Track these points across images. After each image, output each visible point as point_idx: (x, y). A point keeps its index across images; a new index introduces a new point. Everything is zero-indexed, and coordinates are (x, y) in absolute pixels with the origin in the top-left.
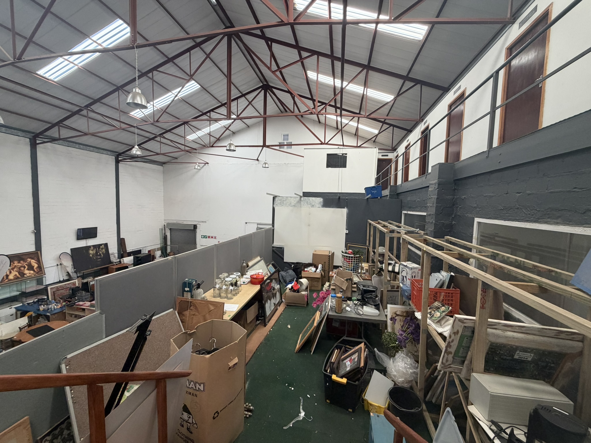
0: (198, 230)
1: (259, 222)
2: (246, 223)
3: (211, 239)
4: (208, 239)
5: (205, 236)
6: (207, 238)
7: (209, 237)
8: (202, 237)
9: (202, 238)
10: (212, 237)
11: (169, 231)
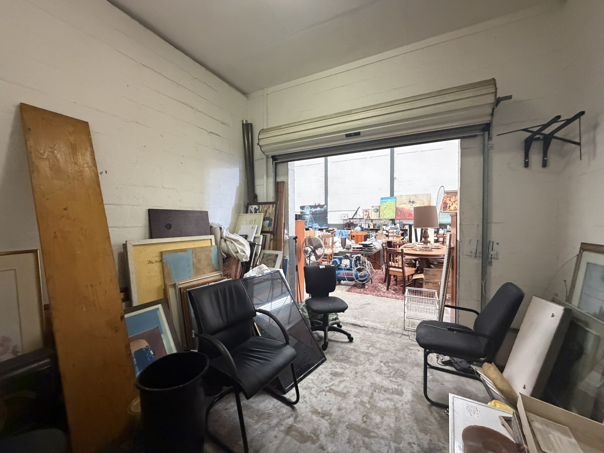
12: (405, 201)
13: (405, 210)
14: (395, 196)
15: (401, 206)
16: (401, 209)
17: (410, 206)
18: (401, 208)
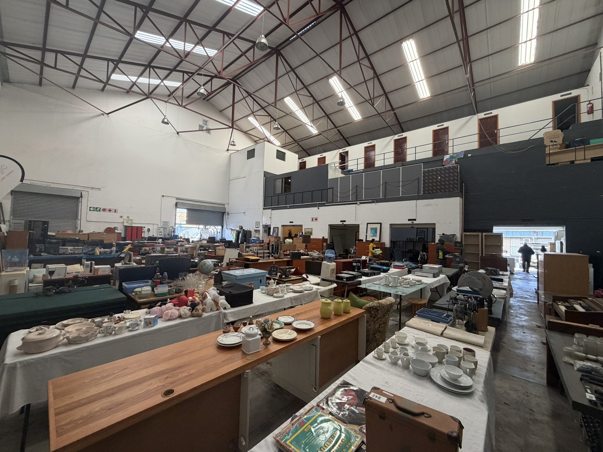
0: (84, 200)
1: (178, 197)
2: (163, 196)
3: (107, 213)
4: (102, 212)
5: (97, 208)
6: (100, 211)
7: (104, 210)
8: (91, 209)
9: (90, 210)
10: (110, 210)
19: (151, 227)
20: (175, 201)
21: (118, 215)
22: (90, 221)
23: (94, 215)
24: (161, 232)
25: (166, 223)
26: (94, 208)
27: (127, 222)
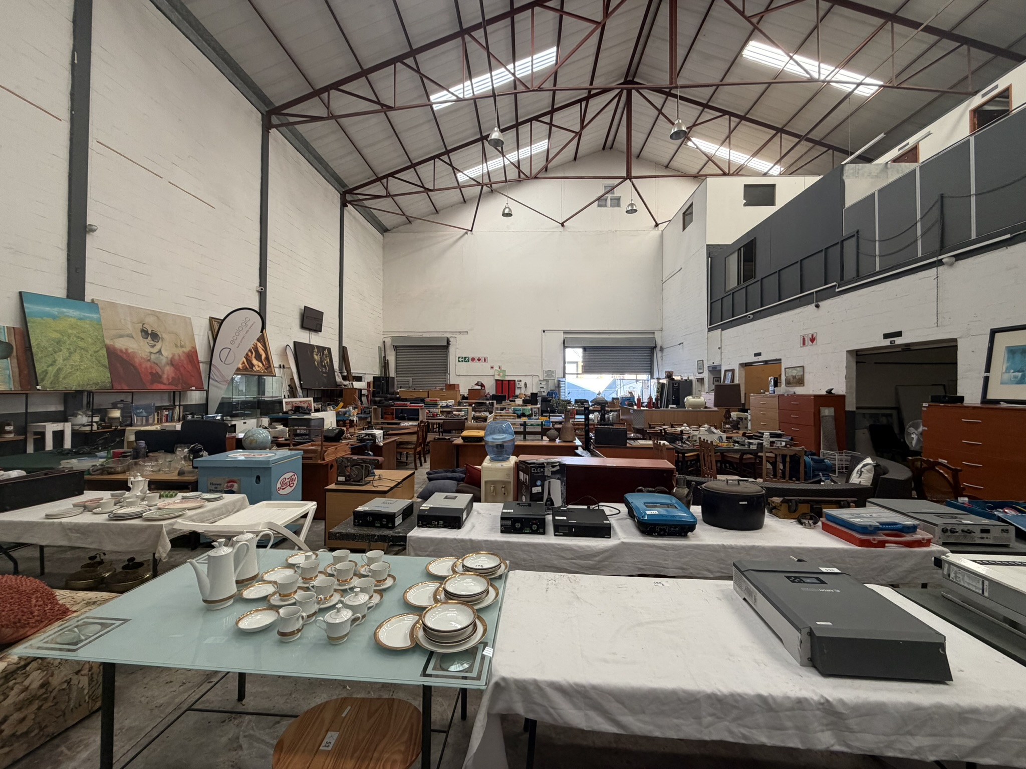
0: (452, 349)
1: (567, 329)
2: (544, 331)
3: (476, 364)
4: (471, 363)
5: (465, 358)
6: (469, 361)
7: (473, 359)
8: (460, 359)
9: (459, 361)
10: (479, 360)
11: (393, 353)
12: (130, 329)
13: (137, 360)
14: (88, 299)
15: (121, 344)
16: (125, 357)
17: (148, 349)
18: (121, 351)
19: (528, 380)
20: (561, 336)
21: (487, 365)
22: (459, 375)
23: (463, 367)
24: (543, 388)
25: (550, 373)
26: (462, 358)
27: (499, 375)
